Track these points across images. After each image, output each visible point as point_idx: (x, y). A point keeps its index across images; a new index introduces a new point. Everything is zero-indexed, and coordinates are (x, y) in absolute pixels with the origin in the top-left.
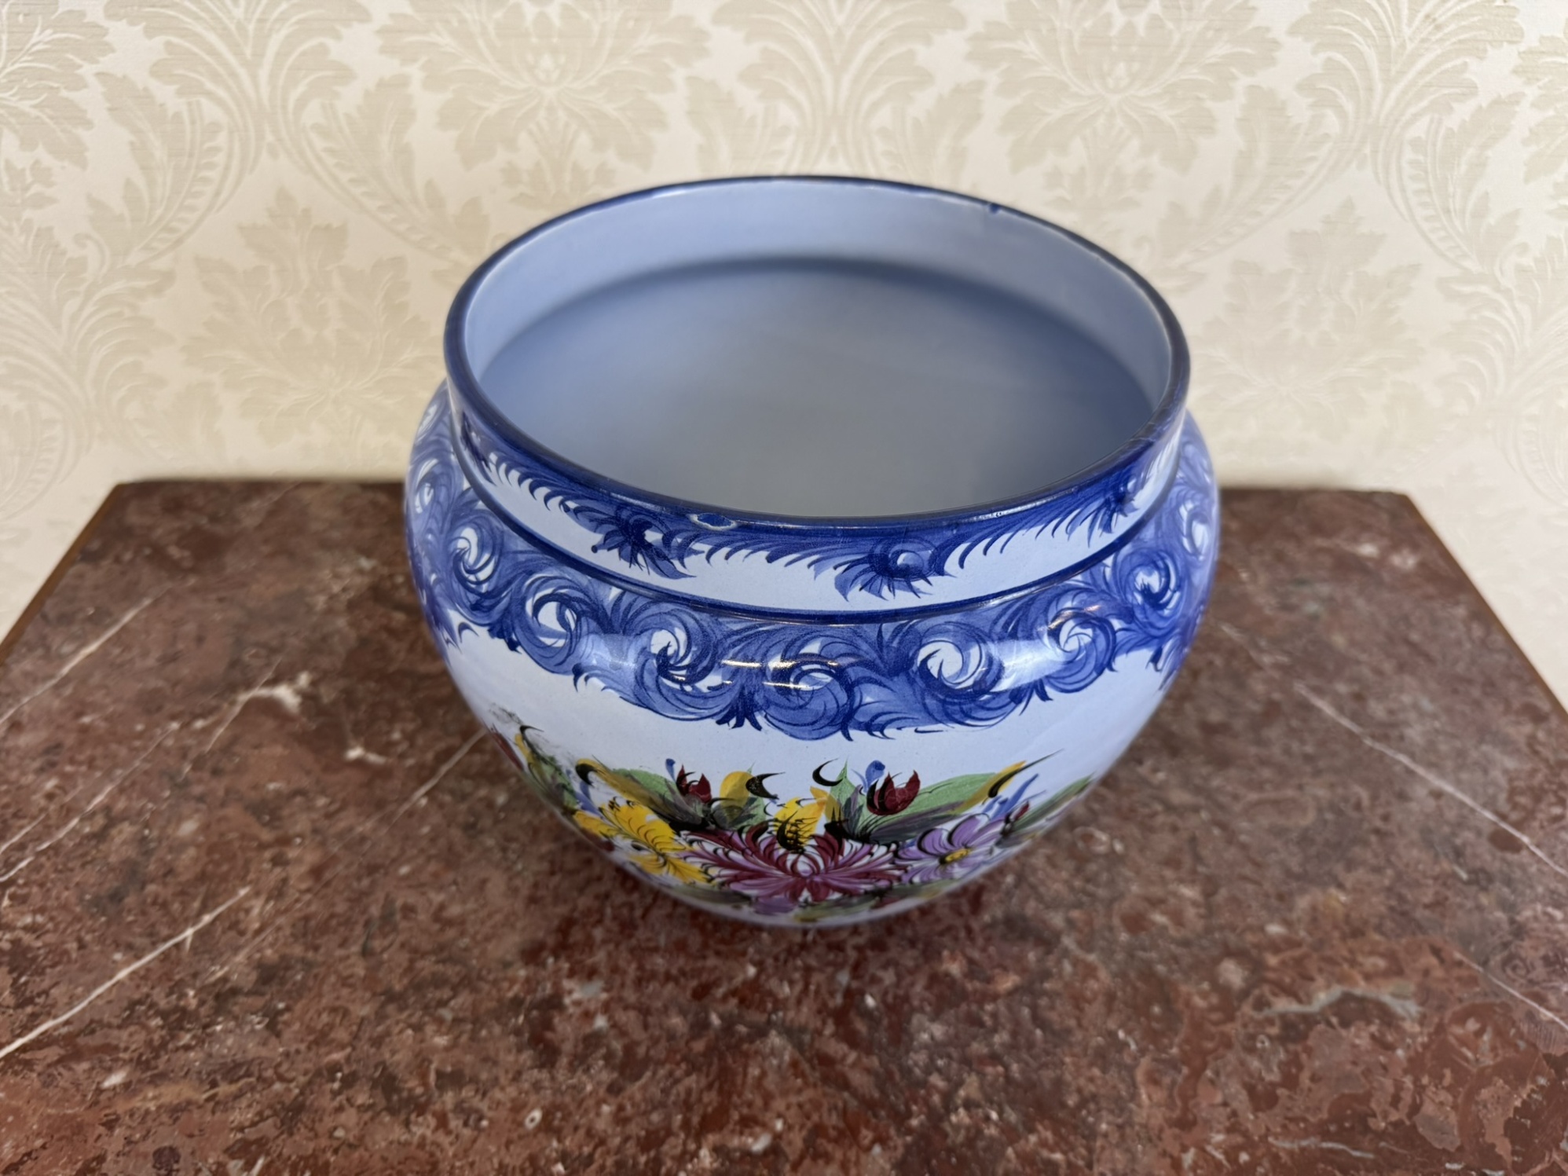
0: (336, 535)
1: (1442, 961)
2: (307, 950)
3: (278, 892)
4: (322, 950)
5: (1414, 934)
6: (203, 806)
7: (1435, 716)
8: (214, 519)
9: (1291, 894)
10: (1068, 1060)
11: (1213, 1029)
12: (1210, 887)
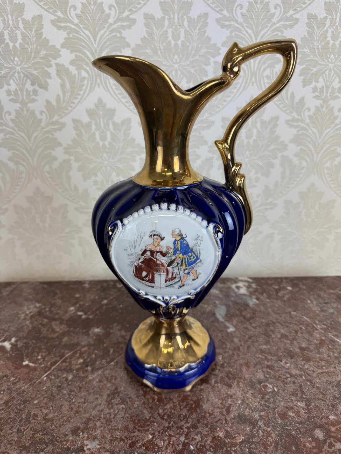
0: (30, 297)
4: (4, 431)
9: (337, 404)
12: (308, 403)
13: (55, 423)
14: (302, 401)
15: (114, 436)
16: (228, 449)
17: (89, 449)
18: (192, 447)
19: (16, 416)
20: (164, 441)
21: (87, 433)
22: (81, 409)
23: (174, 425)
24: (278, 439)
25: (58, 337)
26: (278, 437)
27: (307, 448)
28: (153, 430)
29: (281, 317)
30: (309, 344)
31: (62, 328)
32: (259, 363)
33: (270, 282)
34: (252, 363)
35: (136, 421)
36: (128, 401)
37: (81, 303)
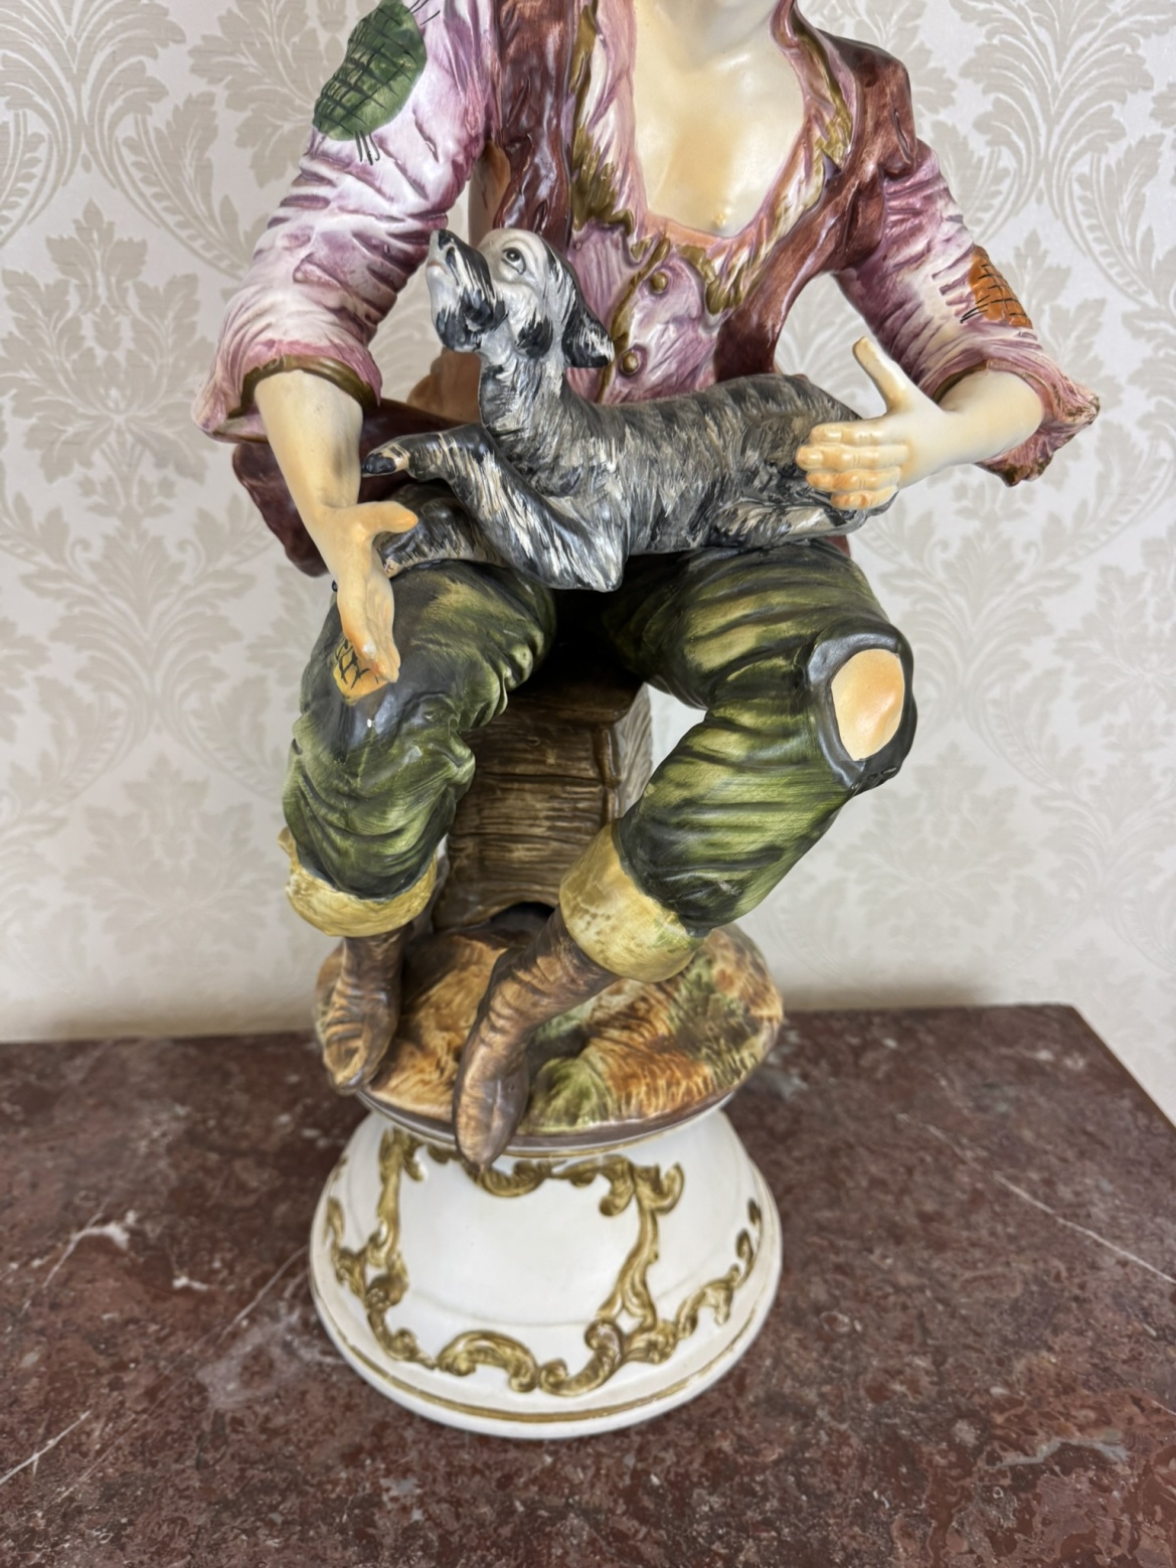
0: (154, 1086)
1: (1143, 1410)
2: (145, 1468)
3: (116, 1414)
4: (160, 1466)
5: (1117, 1387)
6: (44, 1339)
7: (1114, 1195)
8: (41, 1076)
9: (1009, 1358)
10: (831, 1521)
11: (955, 1485)
12: (939, 1357)
13: (295, 1439)
14: (925, 1354)
16: (746, 1479)
17: (394, 1499)
18: (655, 1480)
19: (185, 1426)
20: (584, 1468)
21: (384, 1459)
22: (357, 1400)
24: (866, 1449)
25: (257, 1204)
26: (865, 1444)
27: (937, 1466)
29: (868, 1127)
30: (943, 1204)
31: (265, 1177)
32: (814, 1258)
33: (836, 1025)
37: (309, 1101)
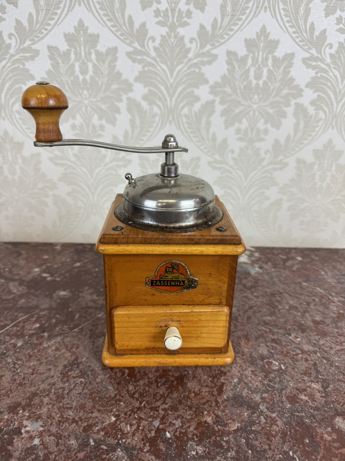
15: (65, 416)
16: (218, 439)
17: (27, 432)
18: (168, 435)
21: (29, 411)
22: (26, 382)
23: (146, 405)
24: (286, 428)
25: (13, 299)
26: (285, 425)
27: (326, 440)
28: (118, 410)
29: (289, 287)
31: (21, 289)
32: (262, 336)
34: (253, 336)
35: (97, 399)
36: (90, 374)
37: (49, 265)
